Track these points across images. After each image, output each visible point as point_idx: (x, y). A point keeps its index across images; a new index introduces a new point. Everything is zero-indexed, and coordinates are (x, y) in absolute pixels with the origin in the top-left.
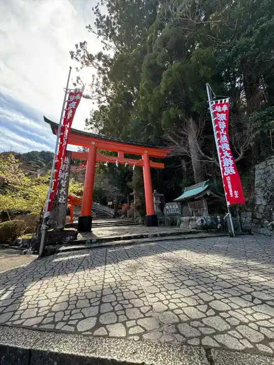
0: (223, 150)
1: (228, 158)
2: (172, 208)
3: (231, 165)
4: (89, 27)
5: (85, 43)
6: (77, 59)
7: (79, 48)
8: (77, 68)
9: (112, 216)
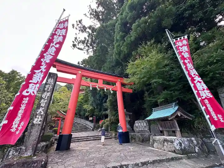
0: (193, 76)
1: (200, 82)
2: (140, 125)
3: (206, 89)
4: (85, 15)
5: (81, 20)
6: (76, 29)
7: (78, 23)
8: (76, 34)
9: (92, 129)
